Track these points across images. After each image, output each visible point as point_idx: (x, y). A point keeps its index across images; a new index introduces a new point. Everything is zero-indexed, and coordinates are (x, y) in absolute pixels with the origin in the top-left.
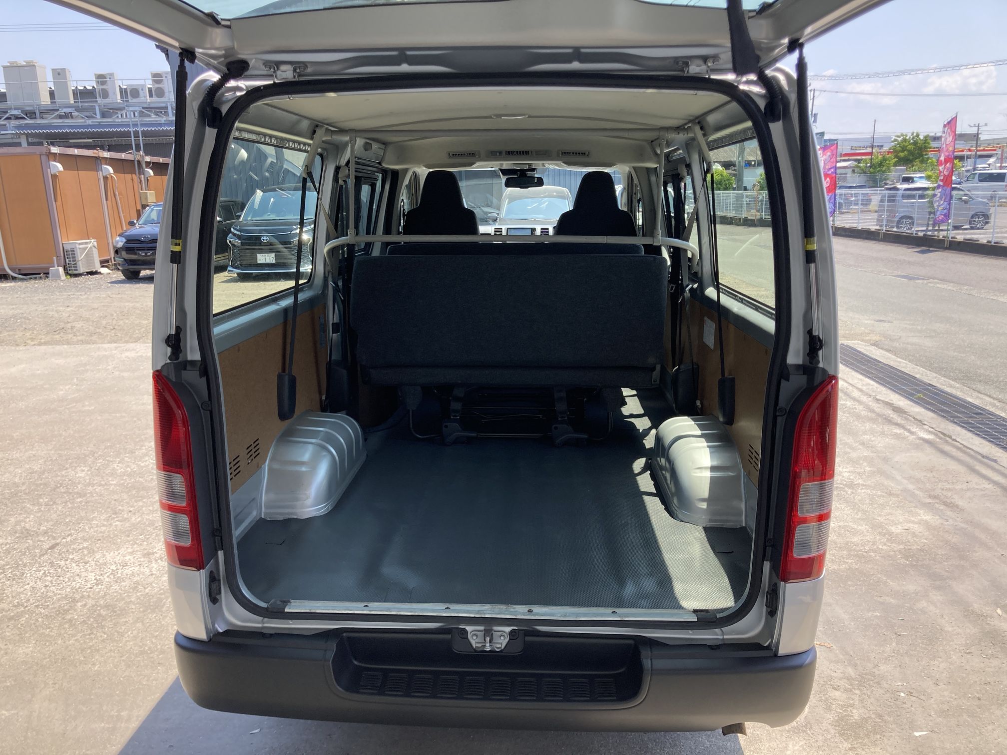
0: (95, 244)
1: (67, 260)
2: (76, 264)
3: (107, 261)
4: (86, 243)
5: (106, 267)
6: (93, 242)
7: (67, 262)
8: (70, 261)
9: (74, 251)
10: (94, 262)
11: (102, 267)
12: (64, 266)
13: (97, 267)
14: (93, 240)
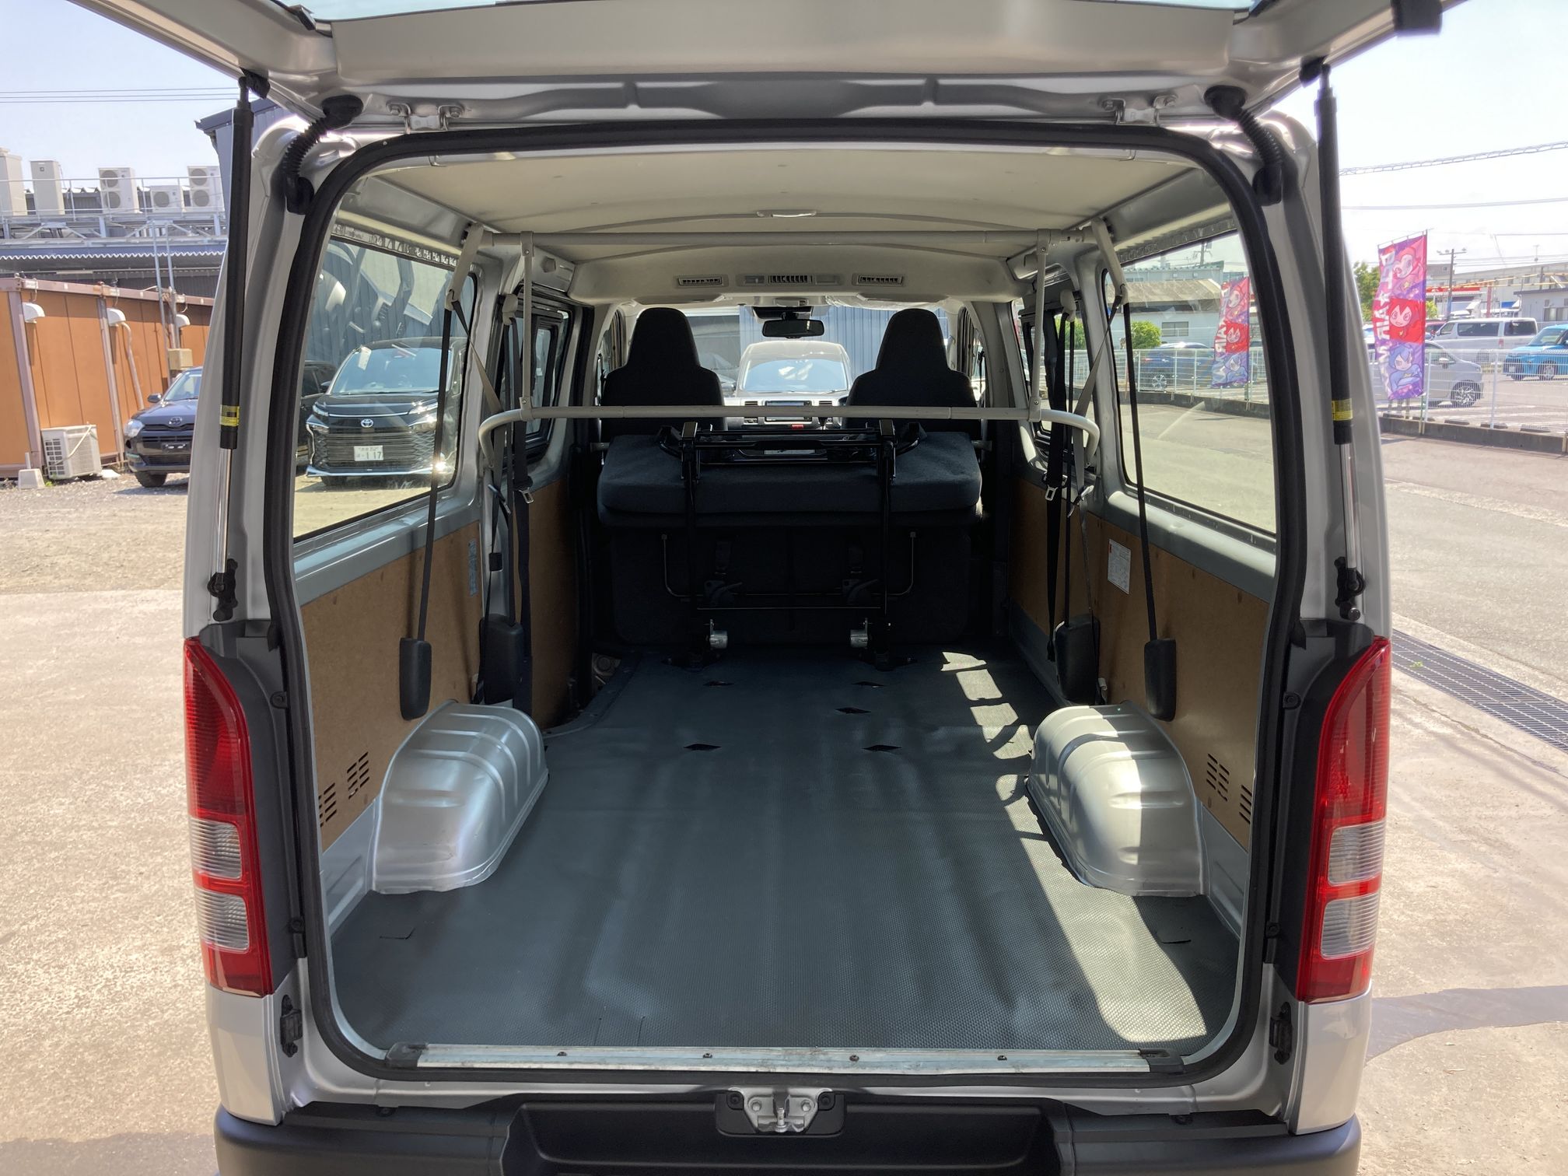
0: (94, 431)
1: (48, 458)
2: (61, 463)
3: (113, 459)
4: (80, 431)
5: (111, 468)
6: (91, 429)
7: (48, 460)
8: (52, 458)
9: (59, 443)
10: (91, 462)
11: (105, 468)
12: (43, 467)
13: (97, 468)
14: (90, 426)
